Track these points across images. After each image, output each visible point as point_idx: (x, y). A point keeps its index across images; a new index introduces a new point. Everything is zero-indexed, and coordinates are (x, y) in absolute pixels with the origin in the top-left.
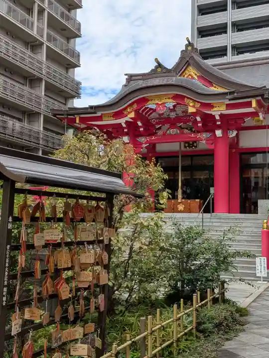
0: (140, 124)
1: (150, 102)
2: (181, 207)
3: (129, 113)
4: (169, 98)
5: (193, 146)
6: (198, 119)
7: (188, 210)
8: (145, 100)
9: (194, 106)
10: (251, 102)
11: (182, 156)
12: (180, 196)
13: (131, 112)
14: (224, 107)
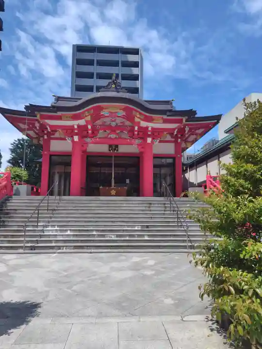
0: (89, 127)
1: (104, 110)
2: (113, 192)
3: (86, 116)
4: (120, 109)
5: (115, 149)
6: (136, 128)
7: (118, 194)
8: (101, 108)
9: (139, 118)
10: (182, 120)
11: (115, 157)
12: (113, 184)
13: (88, 115)
14: (161, 121)
